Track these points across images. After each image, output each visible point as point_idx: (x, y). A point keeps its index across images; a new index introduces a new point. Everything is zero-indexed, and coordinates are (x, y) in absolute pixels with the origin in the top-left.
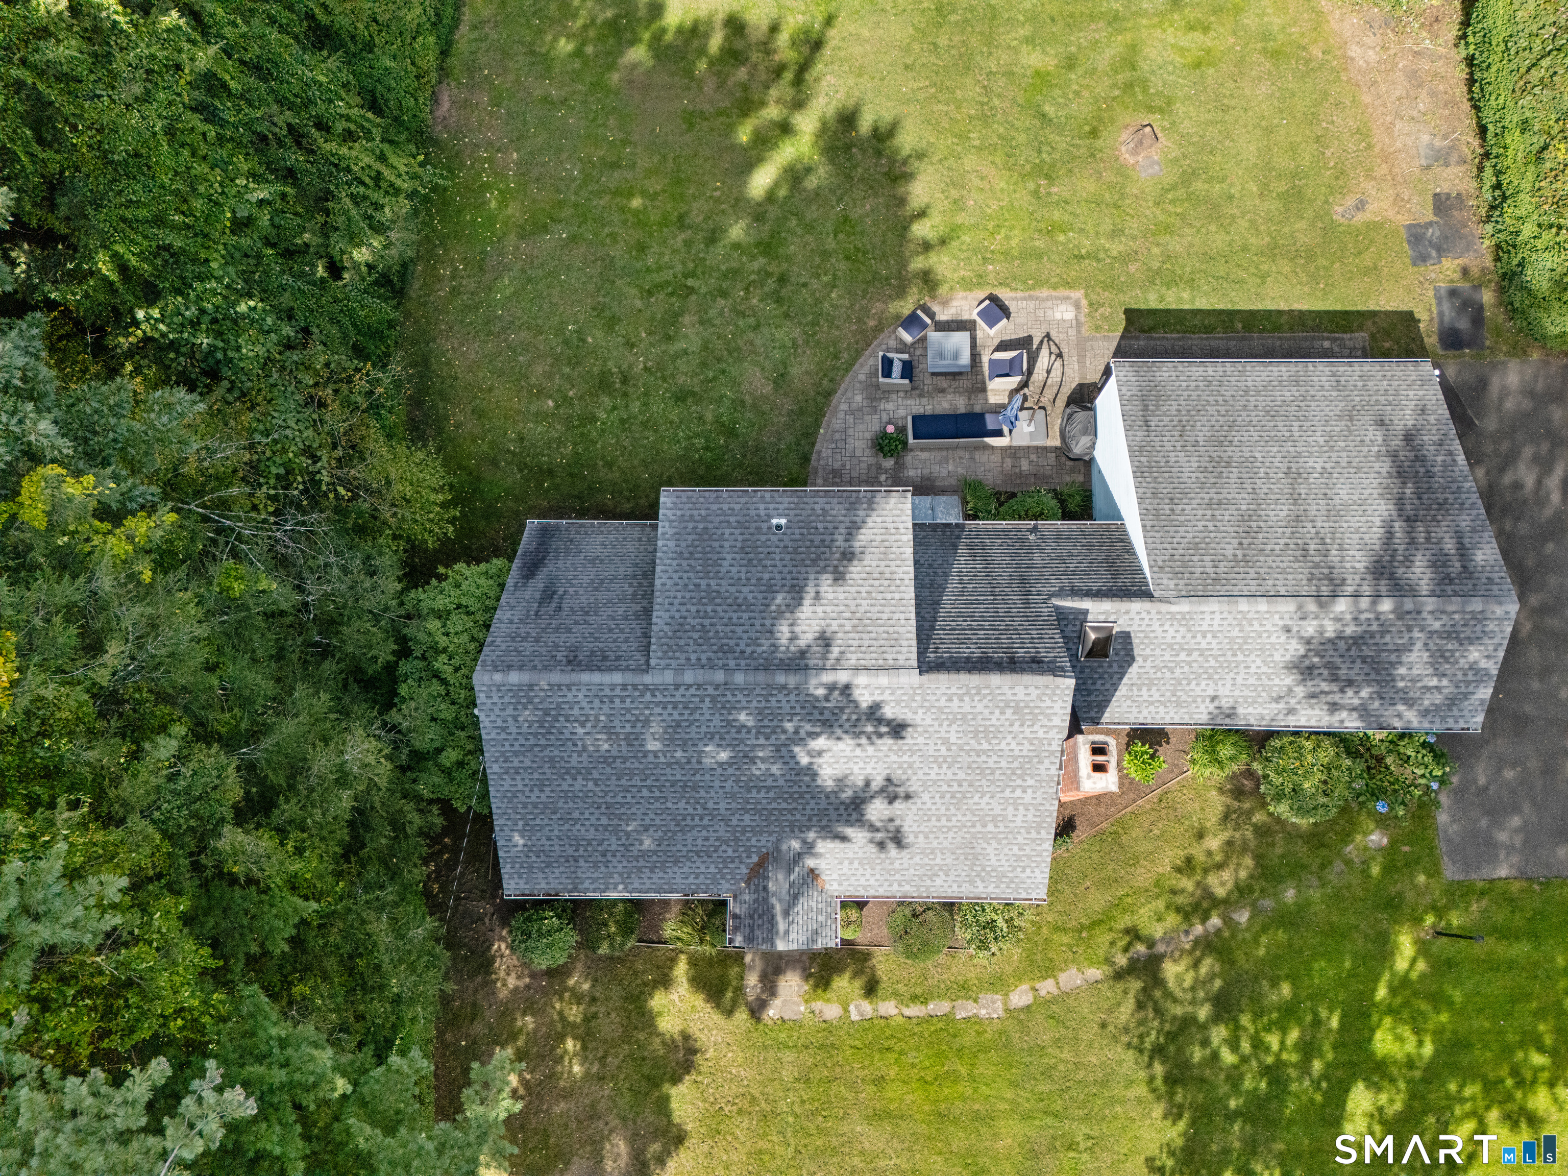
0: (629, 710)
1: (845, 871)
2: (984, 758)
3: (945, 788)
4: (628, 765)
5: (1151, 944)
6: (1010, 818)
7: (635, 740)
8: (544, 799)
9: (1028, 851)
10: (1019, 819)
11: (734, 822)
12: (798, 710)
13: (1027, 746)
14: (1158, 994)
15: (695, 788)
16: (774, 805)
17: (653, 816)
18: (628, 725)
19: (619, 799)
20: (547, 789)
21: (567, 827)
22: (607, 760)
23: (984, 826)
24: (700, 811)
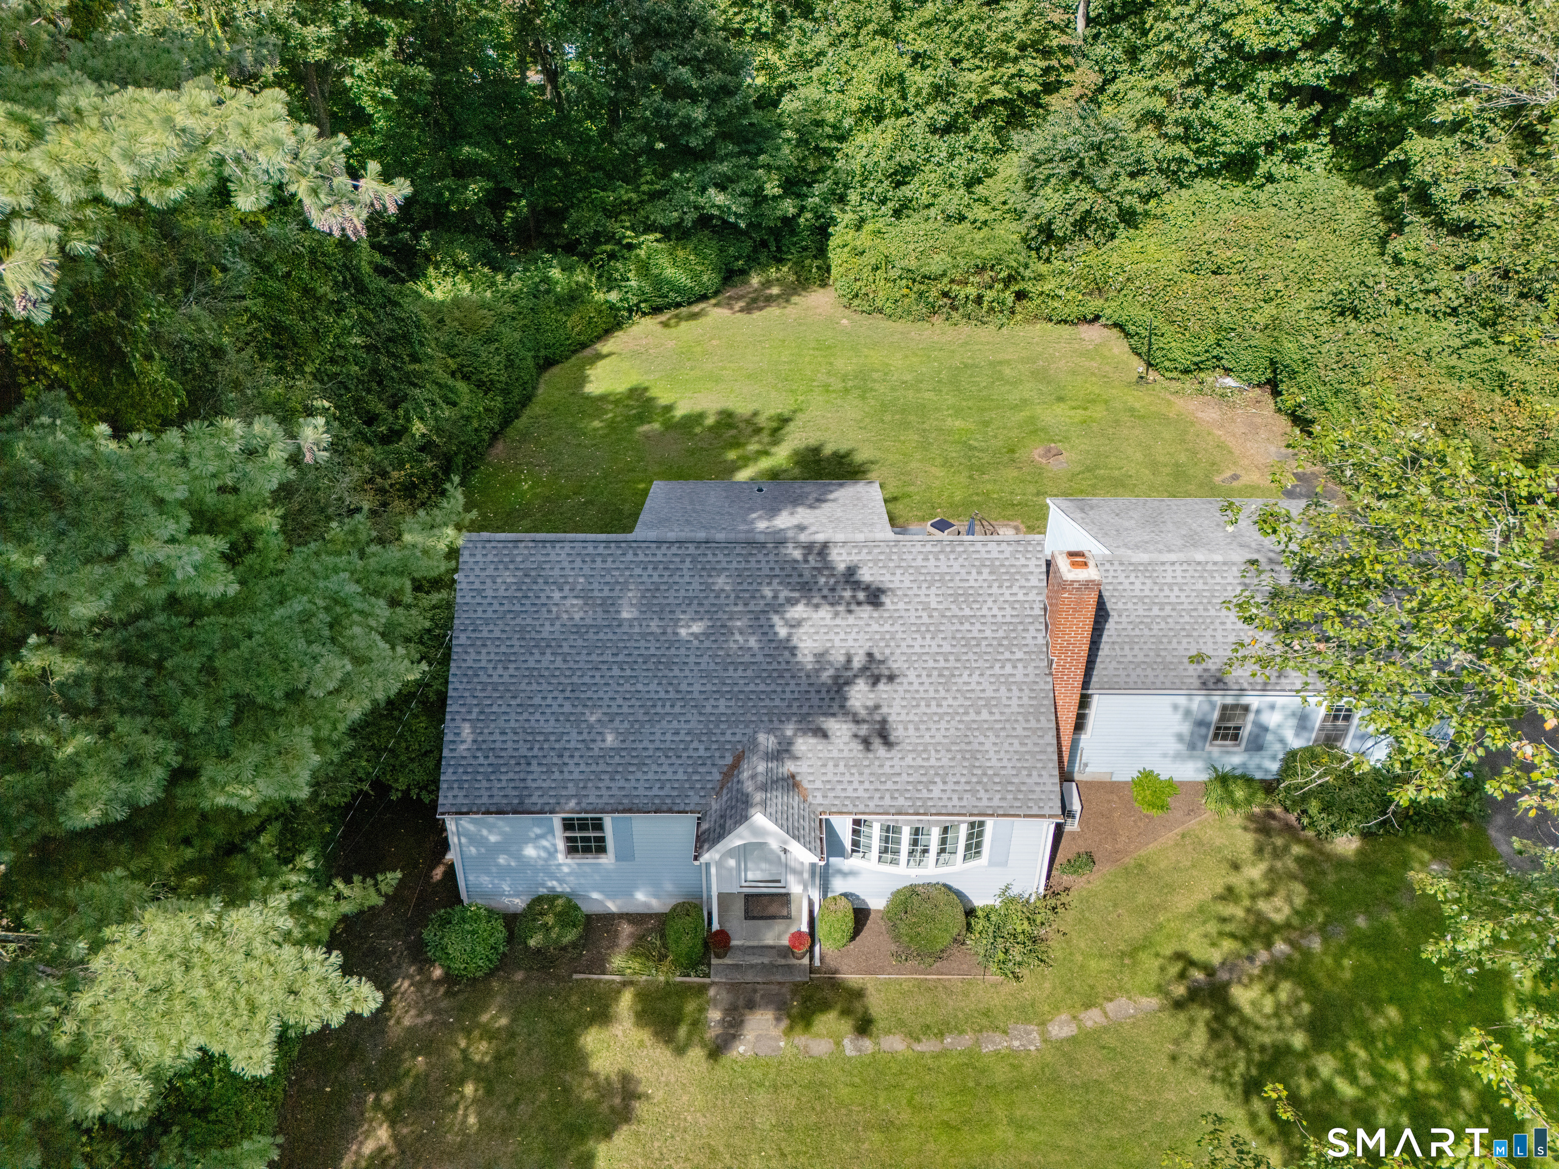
0: (608, 570)
1: (830, 777)
2: (967, 626)
3: (931, 664)
4: (601, 636)
5: (1210, 971)
6: (1005, 701)
7: (609, 605)
8: (506, 679)
9: (1030, 747)
10: (1015, 702)
11: (708, 709)
12: (777, 572)
13: (1009, 611)
14: (1233, 1021)
15: (670, 665)
16: (752, 687)
17: (620, 701)
18: (606, 588)
19: (587, 680)
20: (512, 666)
21: (525, 716)
22: (579, 630)
23: (978, 713)
24: (672, 695)
